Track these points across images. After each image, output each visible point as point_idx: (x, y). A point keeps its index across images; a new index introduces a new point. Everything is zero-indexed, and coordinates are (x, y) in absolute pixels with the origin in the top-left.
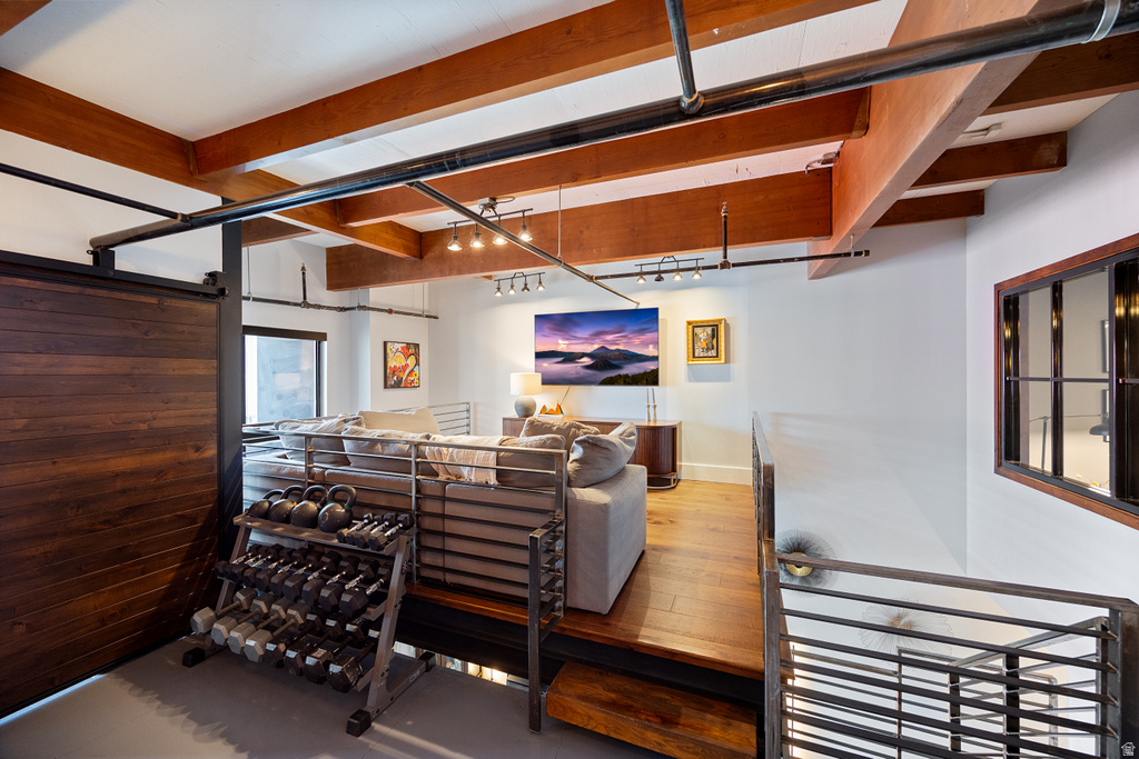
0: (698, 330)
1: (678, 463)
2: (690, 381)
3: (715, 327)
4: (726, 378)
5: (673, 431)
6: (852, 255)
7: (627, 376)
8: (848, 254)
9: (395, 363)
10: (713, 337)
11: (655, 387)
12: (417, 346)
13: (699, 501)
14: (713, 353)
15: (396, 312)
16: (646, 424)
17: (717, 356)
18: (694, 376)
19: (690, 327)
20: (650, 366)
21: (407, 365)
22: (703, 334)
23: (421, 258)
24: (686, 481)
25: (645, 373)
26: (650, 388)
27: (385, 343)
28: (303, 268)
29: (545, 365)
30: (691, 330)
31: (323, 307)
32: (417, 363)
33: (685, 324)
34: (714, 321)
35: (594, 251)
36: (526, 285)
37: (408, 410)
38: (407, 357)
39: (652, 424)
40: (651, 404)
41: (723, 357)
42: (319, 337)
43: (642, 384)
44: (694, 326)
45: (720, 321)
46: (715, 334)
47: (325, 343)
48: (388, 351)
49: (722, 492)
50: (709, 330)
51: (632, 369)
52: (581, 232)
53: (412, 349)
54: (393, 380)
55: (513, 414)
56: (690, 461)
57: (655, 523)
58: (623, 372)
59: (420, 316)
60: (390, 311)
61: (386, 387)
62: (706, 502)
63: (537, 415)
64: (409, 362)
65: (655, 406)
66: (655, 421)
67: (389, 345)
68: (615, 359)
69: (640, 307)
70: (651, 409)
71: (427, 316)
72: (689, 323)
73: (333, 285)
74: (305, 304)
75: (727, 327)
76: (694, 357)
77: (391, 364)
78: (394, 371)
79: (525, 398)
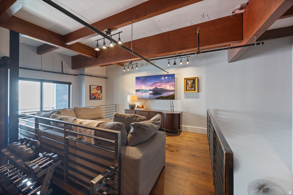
0: (188, 81)
1: (181, 125)
2: (185, 98)
3: (194, 80)
4: (198, 97)
5: (179, 115)
6: (256, 44)
7: (163, 97)
8: (254, 44)
9: (93, 92)
10: (193, 83)
11: (173, 100)
12: (101, 87)
13: (188, 141)
14: (193, 89)
15: (93, 76)
16: (170, 113)
17: (195, 90)
18: (187, 97)
19: (185, 80)
20: (171, 93)
21: (98, 93)
22: (190, 83)
23: (97, 58)
24: (184, 132)
25: (169, 96)
26: (172, 100)
27: (90, 86)
28: (62, 62)
29: (139, 94)
30: (185, 81)
31: (69, 74)
32: (101, 92)
33: (184, 79)
34: (194, 78)
35: (151, 52)
36: (132, 67)
37: (92, 107)
38: (98, 90)
39: (172, 113)
40: (172, 106)
41: (197, 90)
42: (69, 84)
43: (168, 99)
44: (186, 80)
45: (196, 78)
46: (194, 82)
47: (71, 85)
48: (91, 88)
49: (196, 137)
50: (192, 81)
51: (165, 94)
52: (146, 46)
53: (99, 88)
54: (93, 97)
55: (128, 108)
56: (185, 125)
57: (170, 151)
58: (162, 95)
59: (102, 78)
60: (91, 76)
61: (90, 99)
62: (190, 141)
63: (136, 109)
64: (98, 91)
65: (173, 107)
66: (173, 111)
67: (91, 86)
68: (160, 91)
69: (169, 74)
70: (172, 107)
71: (104, 78)
72: (185, 79)
73: (73, 68)
74: (63, 73)
75: (198, 80)
76: (187, 90)
77: (92, 92)
78: (93, 94)
79: (132, 103)
